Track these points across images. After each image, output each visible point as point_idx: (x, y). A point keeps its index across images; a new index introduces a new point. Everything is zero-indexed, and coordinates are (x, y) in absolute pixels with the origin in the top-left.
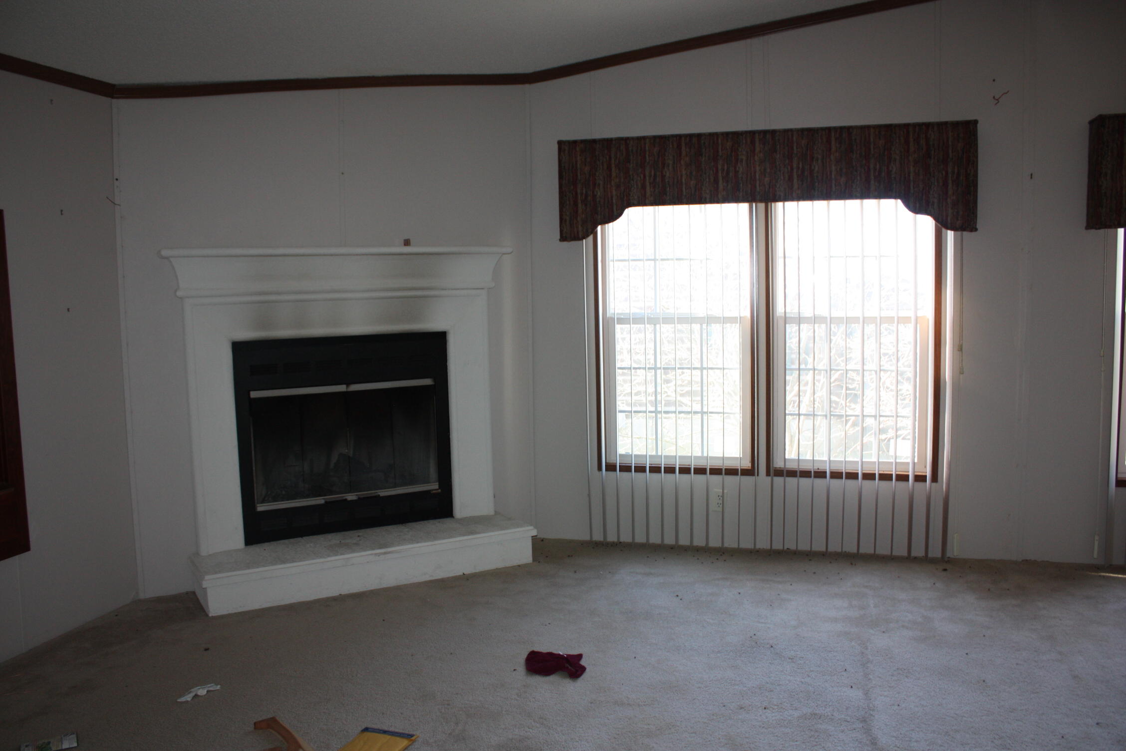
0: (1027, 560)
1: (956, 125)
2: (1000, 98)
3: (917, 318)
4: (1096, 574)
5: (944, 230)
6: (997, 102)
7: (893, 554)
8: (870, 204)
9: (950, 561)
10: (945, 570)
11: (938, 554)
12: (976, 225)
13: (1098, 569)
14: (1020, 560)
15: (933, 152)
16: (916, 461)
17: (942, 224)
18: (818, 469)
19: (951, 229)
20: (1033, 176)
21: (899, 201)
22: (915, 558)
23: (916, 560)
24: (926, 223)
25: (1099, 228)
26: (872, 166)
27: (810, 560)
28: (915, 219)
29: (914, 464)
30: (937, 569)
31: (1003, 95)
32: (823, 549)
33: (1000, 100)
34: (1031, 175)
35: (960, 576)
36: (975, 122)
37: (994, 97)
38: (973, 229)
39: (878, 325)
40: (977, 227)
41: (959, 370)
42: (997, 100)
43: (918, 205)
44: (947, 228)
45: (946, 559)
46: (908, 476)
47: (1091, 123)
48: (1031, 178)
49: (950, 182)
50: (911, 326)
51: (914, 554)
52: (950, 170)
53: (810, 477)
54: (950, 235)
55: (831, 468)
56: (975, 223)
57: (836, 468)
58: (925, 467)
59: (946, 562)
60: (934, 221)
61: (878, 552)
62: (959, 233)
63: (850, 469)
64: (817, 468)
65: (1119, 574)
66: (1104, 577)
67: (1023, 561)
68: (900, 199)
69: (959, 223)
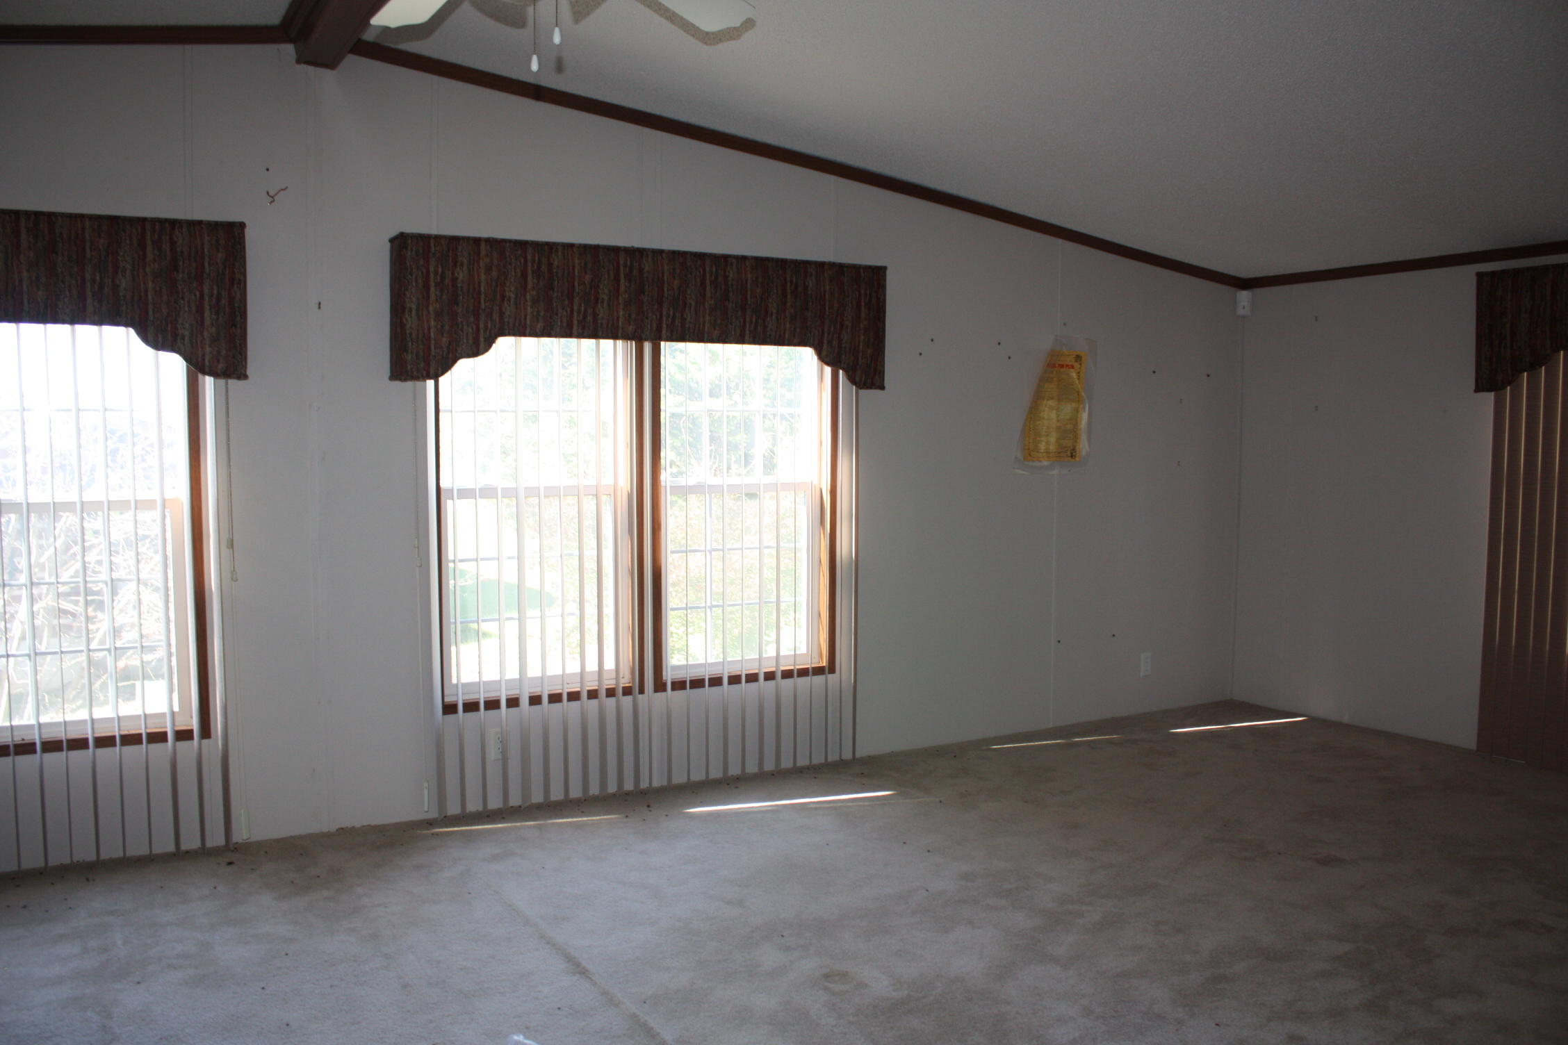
0: (342, 829)
1: (214, 226)
2: (276, 195)
3: (164, 501)
4: (428, 832)
5: (200, 376)
6: (272, 199)
7: (154, 852)
8: (86, 332)
9: (237, 848)
10: (230, 863)
11: (221, 841)
12: (246, 371)
13: (431, 824)
14: (335, 830)
15: (181, 263)
16: (176, 709)
17: (197, 367)
18: (23, 740)
19: (210, 374)
20: (321, 306)
21: (131, 331)
22: (187, 852)
23: (189, 855)
24: (173, 365)
25: (405, 380)
26: (88, 277)
27: (18, 886)
28: (157, 357)
29: (173, 714)
30: (219, 864)
31: (279, 191)
32: (40, 863)
33: (275, 198)
34: (320, 304)
35: (252, 869)
36: (242, 226)
37: (268, 193)
38: (242, 376)
39: (106, 513)
40: (248, 373)
41: (231, 575)
42: (272, 197)
43: (160, 339)
44: (204, 373)
45: (231, 847)
46: (165, 734)
47: (392, 241)
48: (319, 308)
49: (207, 307)
50: (156, 514)
51: (185, 846)
52: (206, 291)
53: (8, 755)
54: (208, 383)
55: (44, 736)
56: (245, 367)
57: (49, 735)
58: (192, 717)
59: (233, 851)
60: (185, 362)
61: (129, 853)
62: (222, 382)
63: (74, 734)
64: (20, 739)
65: (454, 827)
66: (437, 834)
67: (337, 830)
68: (133, 328)
69: (221, 366)
